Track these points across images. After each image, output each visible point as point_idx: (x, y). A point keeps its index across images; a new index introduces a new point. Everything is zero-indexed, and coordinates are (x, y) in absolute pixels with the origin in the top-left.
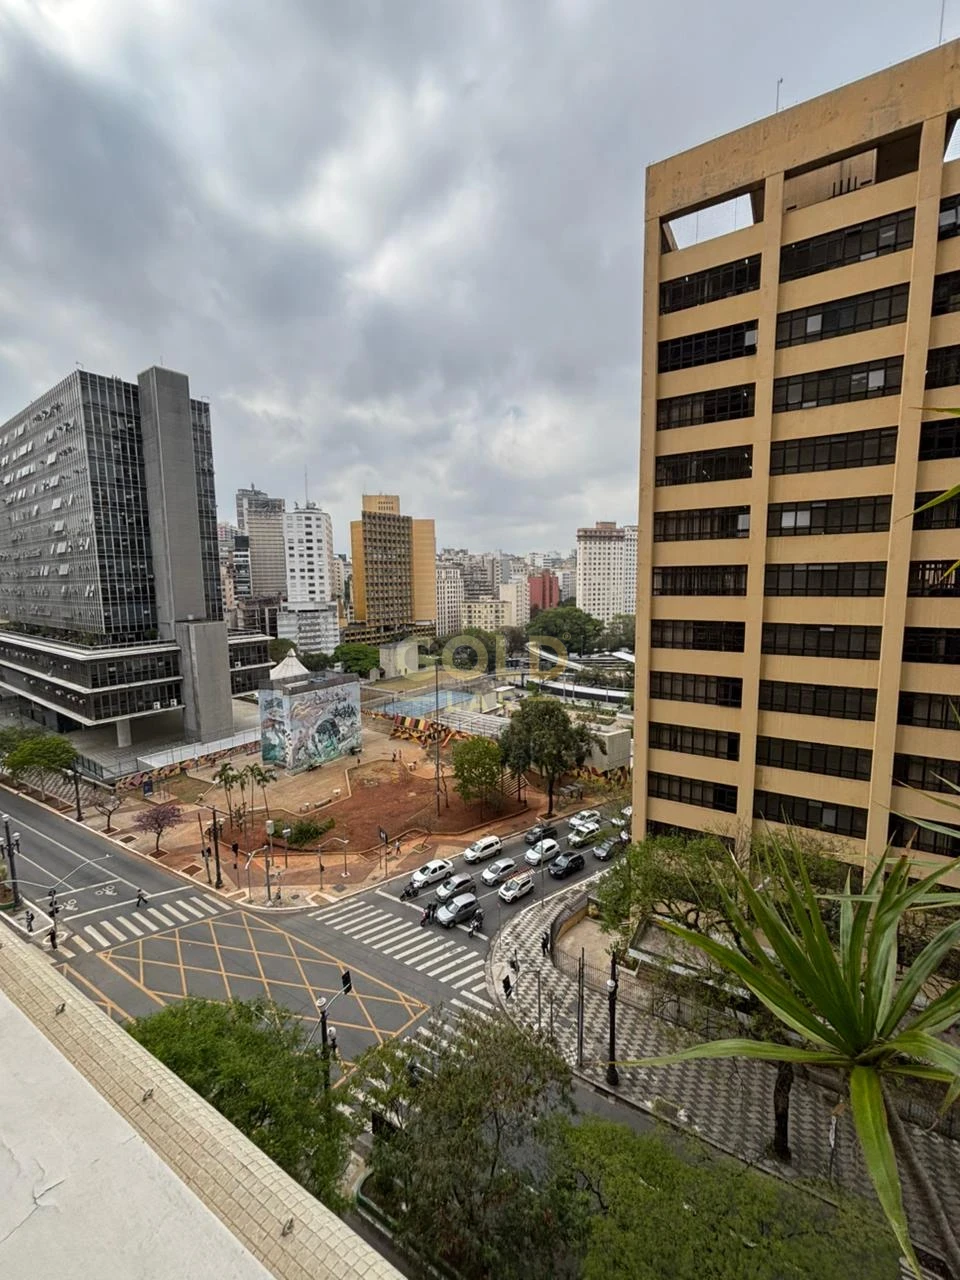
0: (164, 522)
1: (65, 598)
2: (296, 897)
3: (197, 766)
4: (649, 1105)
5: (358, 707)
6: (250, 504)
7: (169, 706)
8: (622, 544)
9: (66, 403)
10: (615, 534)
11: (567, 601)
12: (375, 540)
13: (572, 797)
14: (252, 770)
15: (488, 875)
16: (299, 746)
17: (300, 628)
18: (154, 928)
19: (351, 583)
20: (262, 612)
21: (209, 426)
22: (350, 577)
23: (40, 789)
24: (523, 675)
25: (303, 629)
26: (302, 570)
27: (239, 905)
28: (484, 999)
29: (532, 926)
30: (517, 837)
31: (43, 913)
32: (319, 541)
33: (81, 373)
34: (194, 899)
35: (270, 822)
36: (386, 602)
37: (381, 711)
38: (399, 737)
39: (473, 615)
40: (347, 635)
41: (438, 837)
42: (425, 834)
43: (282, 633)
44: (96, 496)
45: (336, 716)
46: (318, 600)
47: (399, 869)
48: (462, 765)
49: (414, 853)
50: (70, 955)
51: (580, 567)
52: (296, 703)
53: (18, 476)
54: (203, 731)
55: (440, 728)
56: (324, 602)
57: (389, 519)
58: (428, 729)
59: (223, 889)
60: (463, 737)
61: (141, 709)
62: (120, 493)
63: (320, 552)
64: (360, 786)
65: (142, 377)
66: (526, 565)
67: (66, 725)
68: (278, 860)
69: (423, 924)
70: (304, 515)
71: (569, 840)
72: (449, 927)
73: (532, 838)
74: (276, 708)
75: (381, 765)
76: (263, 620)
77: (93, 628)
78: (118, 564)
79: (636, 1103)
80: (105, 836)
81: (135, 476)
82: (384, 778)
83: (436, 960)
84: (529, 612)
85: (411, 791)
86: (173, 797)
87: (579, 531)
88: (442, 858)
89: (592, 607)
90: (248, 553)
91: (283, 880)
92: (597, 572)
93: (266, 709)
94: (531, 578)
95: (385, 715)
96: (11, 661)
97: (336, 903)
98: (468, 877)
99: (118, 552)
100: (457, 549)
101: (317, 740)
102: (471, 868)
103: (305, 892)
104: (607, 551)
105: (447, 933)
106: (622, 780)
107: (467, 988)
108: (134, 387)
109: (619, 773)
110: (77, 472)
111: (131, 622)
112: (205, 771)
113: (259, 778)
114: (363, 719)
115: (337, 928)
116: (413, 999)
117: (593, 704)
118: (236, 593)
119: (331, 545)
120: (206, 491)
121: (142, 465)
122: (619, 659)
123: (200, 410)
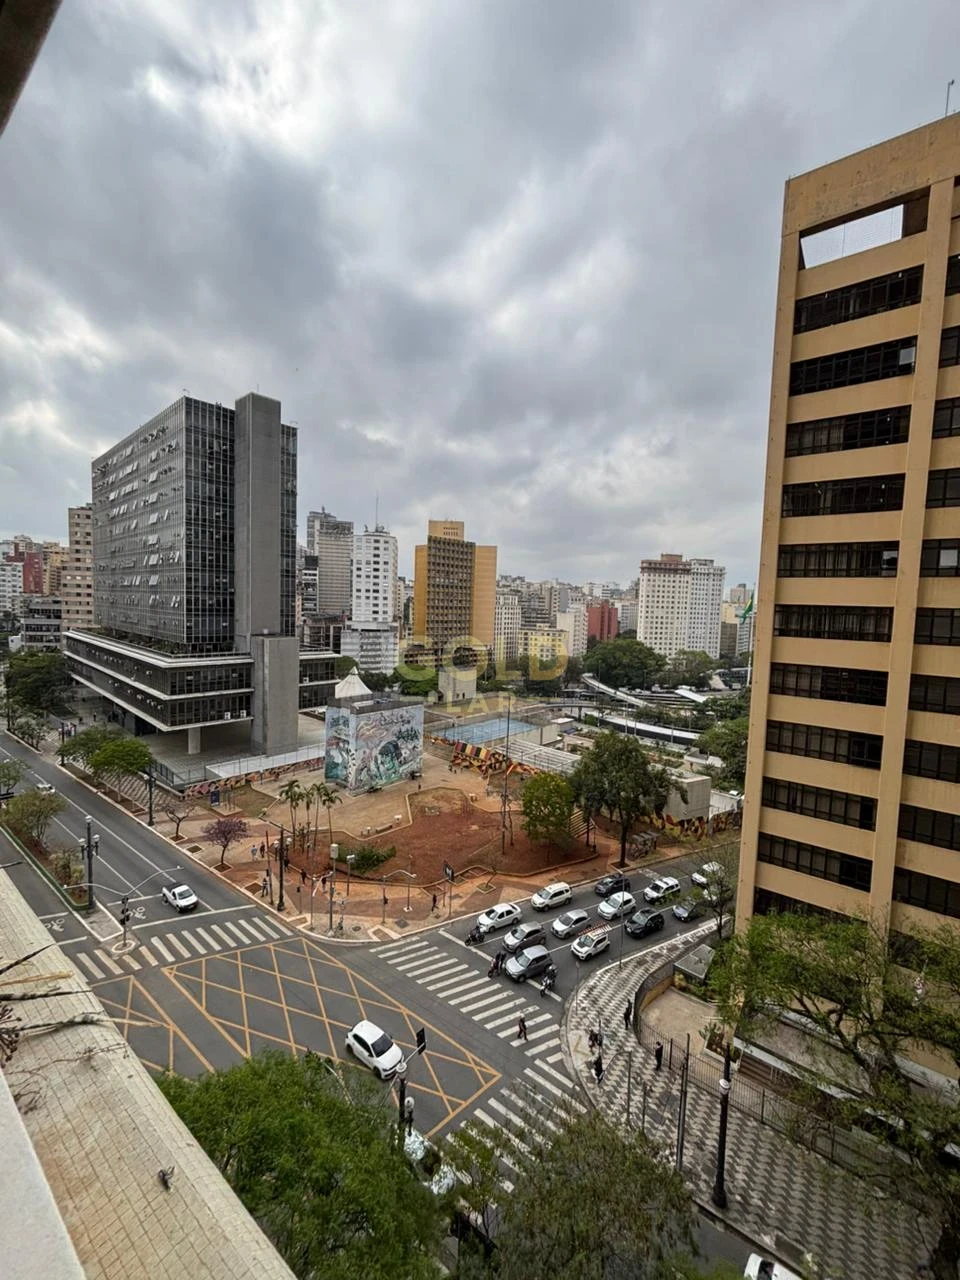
0: (248, 539)
1: (152, 606)
2: (357, 929)
3: (262, 778)
4: (767, 1240)
5: (421, 731)
6: (322, 525)
7: (239, 717)
8: (688, 578)
9: (171, 427)
10: (681, 567)
11: (625, 632)
12: (439, 564)
13: (645, 846)
14: (319, 789)
15: (559, 926)
16: (361, 766)
17: (362, 647)
18: (217, 947)
19: (411, 604)
20: (328, 629)
21: (295, 449)
22: (408, 600)
23: (116, 790)
24: (580, 707)
25: (365, 647)
26: (368, 591)
27: (300, 931)
28: (560, 1073)
29: (610, 991)
30: (587, 886)
31: (113, 919)
32: (386, 563)
33: (187, 399)
34: (256, 920)
35: (334, 845)
36: (445, 625)
37: (441, 735)
41: (503, 878)
42: (489, 873)
43: (345, 653)
44: (189, 512)
45: (399, 738)
46: (380, 620)
47: (463, 909)
48: (531, 801)
49: (477, 893)
50: (136, 966)
51: (642, 598)
52: (362, 723)
53: (122, 493)
54: (269, 744)
55: (501, 759)
56: (386, 623)
57: (453, 545)
58: (490, 759)
59: (284, 912)
60: (525, 770)
61: (212, 719)
62: (211, 511)
63: (386, 574)
64: (420, 812)
65: (240, 403)
66: (584, 594)
67: (143, 728)
68: (339, 886)
69: (490, 974)
70: (373, 538)
71: (645, 894)
72: (519, 981)
73: (603, 889)
74: (341, 727)
75: (441, 792)
76: (328, 637)
77: (175, 637)
78: (204, 577)
79: (750, 1235)
80: (173, 843)
81: (225, 495)
82: (446, 807)
83: (506, 1019)
84: (586, 642)
85: (474, 824)
86: (238, 810)
87: (643, 562)
88: (508, 901)
89: (654, 641)
90: (317, 572)
91: (345, 909)
92: (660, 605)
93: (332, 726)
94: (589, 606)
95: (445, 740)
96: (100, 664)
97: (399, 940)
98: (538, 927)
99: (204, 566)
100: (514, 576)
101: (379, 762)
102: (540, 916)
103: (367, 925)
104: (672, 584)
105: (516, 987)
106: (700, 831)
107: (543, 1056)
108: (232, 411)
109: (697, 823)
110: (175, 490)
111: (210, 633)
112: (268, 785)
113: (324, 798)
114: (424, 742)
115: (400, 968)
116: (482, 1063)
117: (658, 744)
118: (303, 610)
119: (396, 567)
120: (288, 511)
121: (232, 485)
122: (683, 697)
123: (288, 434)
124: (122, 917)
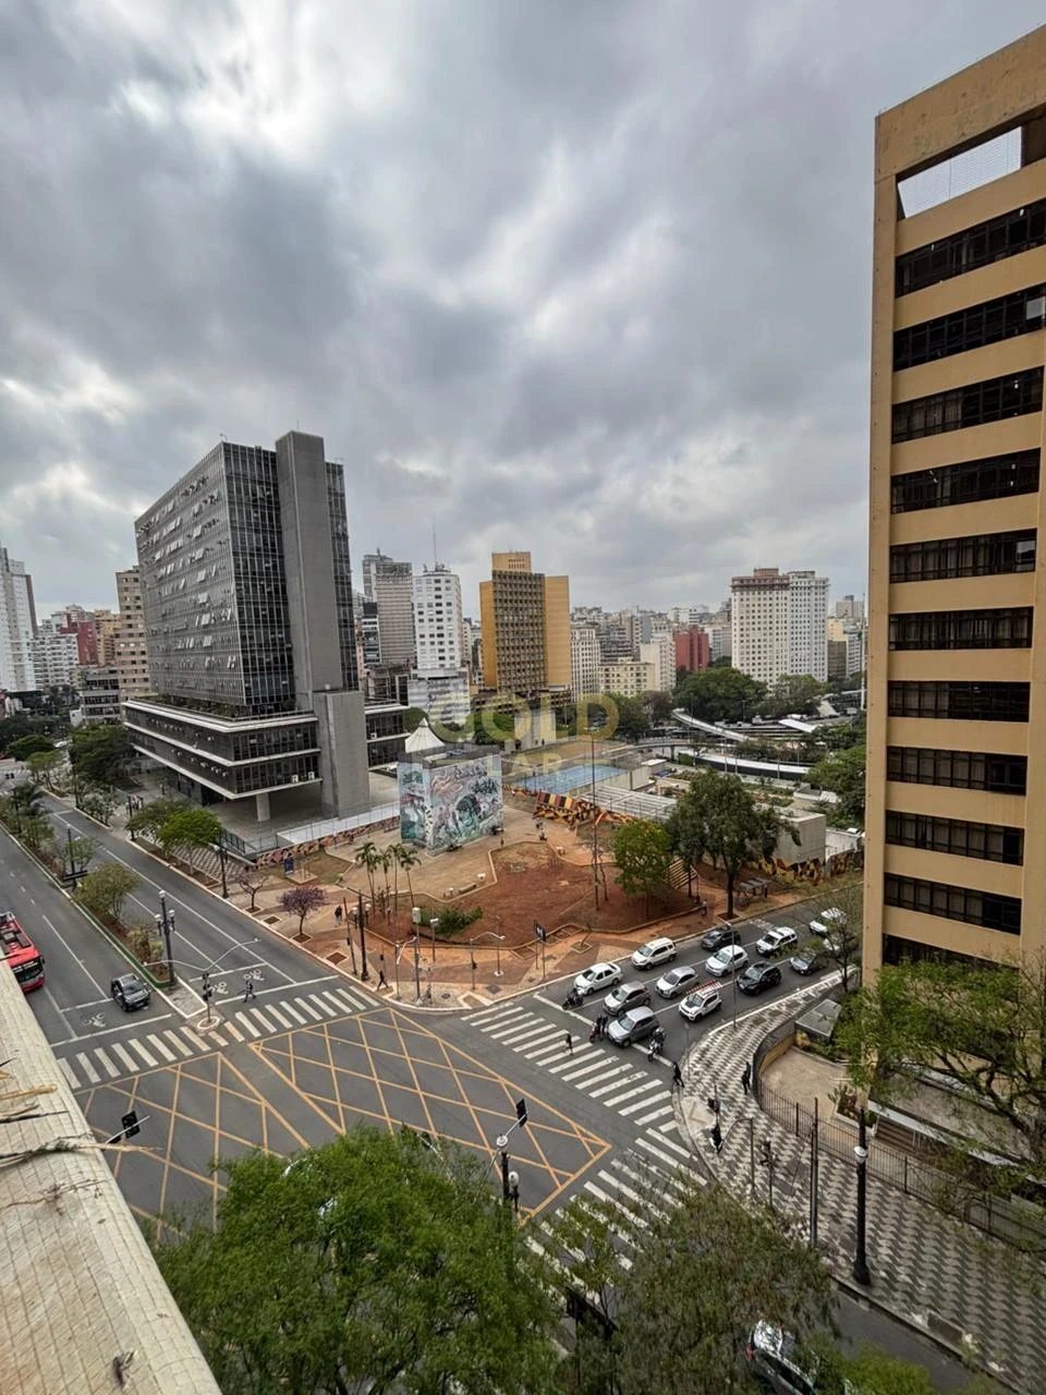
0: (301, 590)
1: (208, 669)
2: (446, 996)
3: (336, 843)
4: (919, 1320)
5: (499, 783)
6: (378, 569)
7: (307, 779)
8: (787, 594)
9: (211, 477)
10: (777, 582)
11: (718, 660)
12: (506, 601)
13: (754, 894)
14: (395, 851)
15: (664, 985)
16: (439, 824)
17: (430, 696)
18: (303, 1021)
19: (479, 647)
20: (393, 680)
21: (342, 488)
22: (477, 642)
23: (188, 862)
24: (672, 747)
25: (433, 697)
26: (432, 636)
27: (386, 1001)
28: (674, 1142)
29: (725, 1053)
30: (692, 941)
31: (196, 994)
32: (449, 604)
33: (226, 445)
34: (340, 991)
35: (416, 909)
36: (518, 667)
37: (521, 785)
38: (543, 816)
39: (611, 678)
40: (478, 703)
41: (599, 935)
42: (583, 931)
43: (413, 701)
44: (237, 566)
45: (476, 792)
46: (448, 666)
47: (558, 971)
48: (624, 852)
49: (572, 953)
50: (223, 1043)
51: (735, 621)
52: (436, 778)
53: (168, 551)
54: (341, 806)
55: (588, 807)
56: (455, 669)
57: (520, 578)
58: (576, 809)
59: (369, 982)
60: (616, 818)
61: (279, 783)
62: (260, 562)
63: (450, 616)
64: (505, 870)
65: (280, 443)
66: (669, 622)
67: (210, 798)
68: (424, 952)
69: (592, 1039)
70: (433, 578)
71: (758, 947)
72: (623, 1046)
73: (710, 943)
74: (415, 783)
75: (526, 847)
76: (393, 688)
77: (236, 700)
78: (258, 634)
79: (899, 1315)
80: (250, 915)
81: (273, 544)
82: (532, 863)
83: (613, 1086)
84: (674, 674)
85: (563, 879)
86: (313, 877)
87: (733, 580)
88: (605, 960)
89: (751, 667)
90: (377, 620)
91: (433, 976)
92: (756, 626)
93: (405, 782)
94: (675, 634)
95: (526, 791)
96: (161, 733)
97: (491, 1006)
98: (641, 987)
99: (257, 622)
100: (590, 607)
101: (457, 818)
102: (642, 975)
103: (456, 992)
104: (768, 602)
105: (621, 1052)
106: (816, 874)
107: (654, 1125)
108: (273, 454)
109: (812, 866)
110: (220, 543)
111: (271, 692)
112: (344, 849)
113: (402, 859)
114: (504, 794)
115: (495, 1037)
116: (589, 1133)
117: (763, 781)
118: (365, 661)
119: (460, 608)
120: (341, 556)
121: (280, 533)
122: (788, 728)
123: (334, 472)
124: (205, 992)
